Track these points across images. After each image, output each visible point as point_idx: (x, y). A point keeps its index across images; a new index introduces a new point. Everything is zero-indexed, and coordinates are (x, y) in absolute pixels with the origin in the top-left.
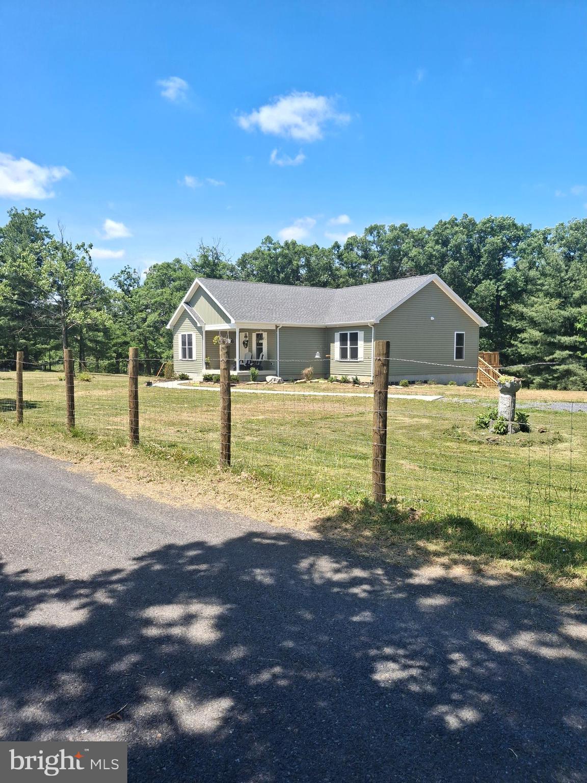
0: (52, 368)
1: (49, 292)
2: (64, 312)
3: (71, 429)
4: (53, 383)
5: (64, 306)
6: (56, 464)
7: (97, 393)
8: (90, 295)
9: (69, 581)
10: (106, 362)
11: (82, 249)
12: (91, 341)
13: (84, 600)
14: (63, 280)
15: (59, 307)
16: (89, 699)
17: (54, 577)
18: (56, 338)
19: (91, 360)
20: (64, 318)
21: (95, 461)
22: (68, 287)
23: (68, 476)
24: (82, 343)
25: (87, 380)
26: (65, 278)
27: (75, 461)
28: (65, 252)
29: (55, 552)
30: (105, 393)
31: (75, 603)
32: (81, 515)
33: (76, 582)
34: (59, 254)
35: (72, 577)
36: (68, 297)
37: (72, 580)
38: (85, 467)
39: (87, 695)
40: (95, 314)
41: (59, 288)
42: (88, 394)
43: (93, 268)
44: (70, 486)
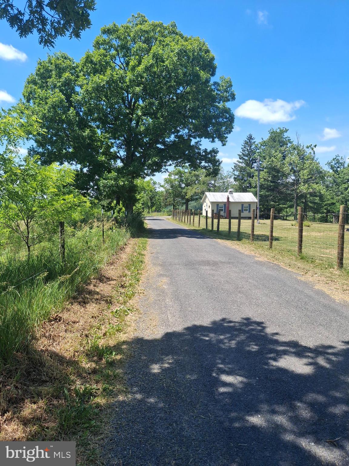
0: (288, 218)
1: (289, 174)
2: (296, 186)
3: (300, 254)
4: (288, 227)
5: (296, 182)
6: (291, 274)
7: (314, 234)
8: (313, 175)
9: (301, 346)
10: (320, 215)
11: (310, 148)
12: (311, 202)
13: (310, 360)
14: (297, 167)
15: (293, 183)
16: (315, 424)
17: (293, 341)
18: (291, 201)
19: (310, 214)
20: (296, 189)
21: (315, 275)
22: (300, 171)
23: (299, 282)
24: (306, 204)
25: (308, 226)
26: (298, 166)
27: (302, 273)
28: (299, 150)
29: (293, 326)
30: (319, 234)
31: (305, 361)
32: (307, 307)
33: (305, 347)
34: (296, 152)
35: (303, 344)
36: (299, 177)
37: (303, 345)
38: (309, 278)
39: (313, 420)
40: (315, 186)
41: (295, 172)
42: (309, 234)
43: (315, 159)
44: (300, 288)
